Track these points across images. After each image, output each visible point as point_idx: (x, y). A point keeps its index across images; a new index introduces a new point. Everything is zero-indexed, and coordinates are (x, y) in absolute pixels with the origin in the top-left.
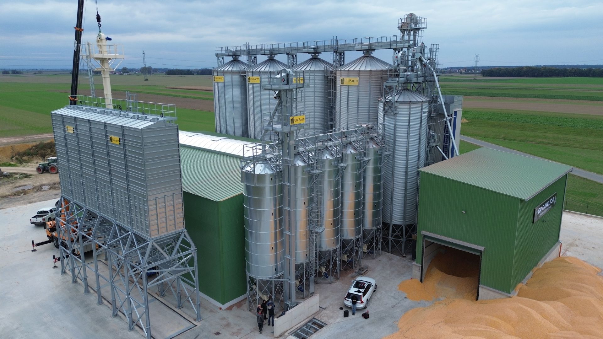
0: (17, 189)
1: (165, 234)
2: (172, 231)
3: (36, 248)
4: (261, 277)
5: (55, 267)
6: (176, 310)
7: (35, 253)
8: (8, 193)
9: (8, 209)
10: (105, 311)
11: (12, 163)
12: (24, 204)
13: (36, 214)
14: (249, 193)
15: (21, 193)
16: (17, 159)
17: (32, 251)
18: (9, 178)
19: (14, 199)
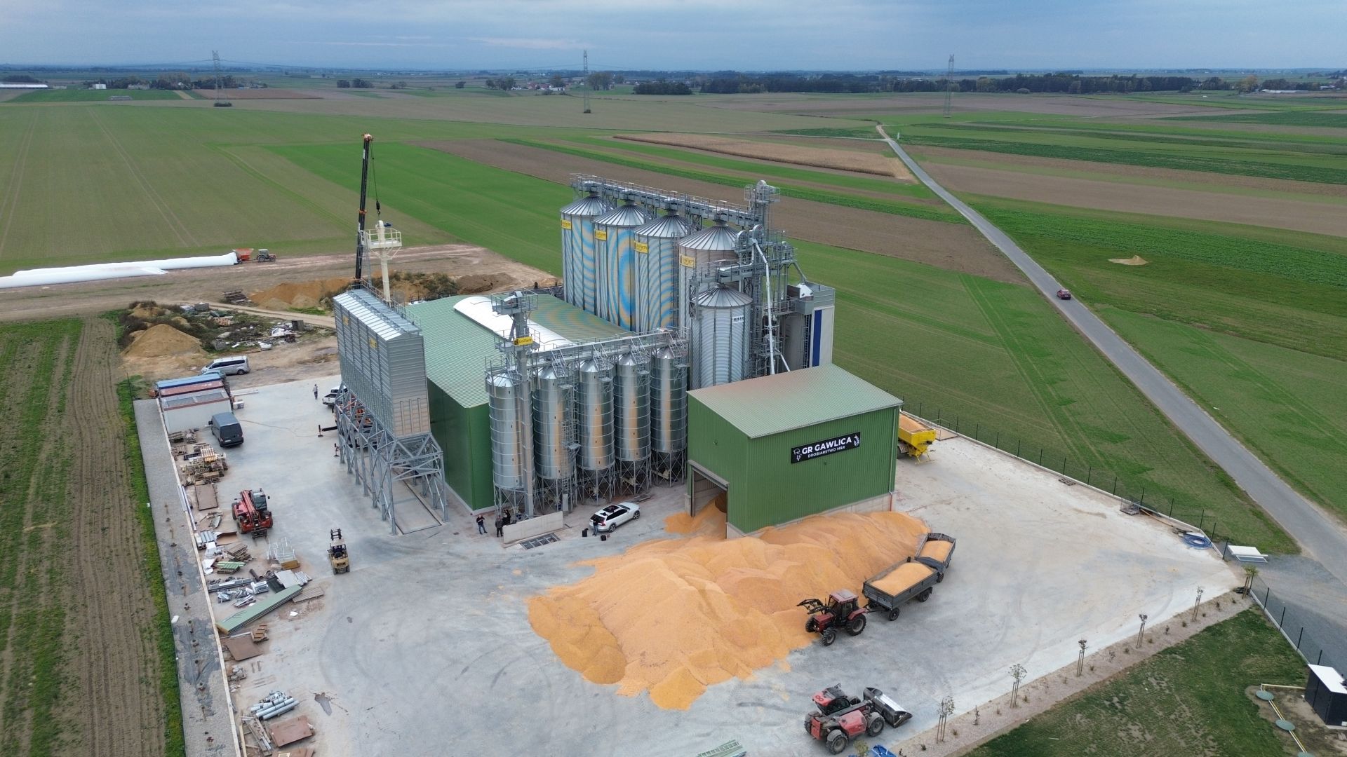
0: (319, 353)
1: (410, 435)
2: (417, 433)
3: (323, 433)
4: (502, 487)
5: (336, 456)
6: (431, 510)
7: (321, 438)
8: (307, 358)
9: (305, 381)
10: (368, 502)
11: (320, 309)
12: (322, 375)
13: (330, 393)
14: (492, 404)
15: (322, 359)
16: (326, 302)
17: (319, 436)
18: (311, 334)
19: (312, 367)
